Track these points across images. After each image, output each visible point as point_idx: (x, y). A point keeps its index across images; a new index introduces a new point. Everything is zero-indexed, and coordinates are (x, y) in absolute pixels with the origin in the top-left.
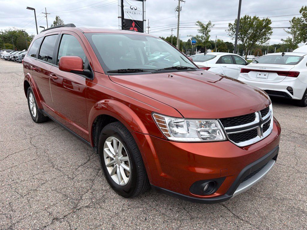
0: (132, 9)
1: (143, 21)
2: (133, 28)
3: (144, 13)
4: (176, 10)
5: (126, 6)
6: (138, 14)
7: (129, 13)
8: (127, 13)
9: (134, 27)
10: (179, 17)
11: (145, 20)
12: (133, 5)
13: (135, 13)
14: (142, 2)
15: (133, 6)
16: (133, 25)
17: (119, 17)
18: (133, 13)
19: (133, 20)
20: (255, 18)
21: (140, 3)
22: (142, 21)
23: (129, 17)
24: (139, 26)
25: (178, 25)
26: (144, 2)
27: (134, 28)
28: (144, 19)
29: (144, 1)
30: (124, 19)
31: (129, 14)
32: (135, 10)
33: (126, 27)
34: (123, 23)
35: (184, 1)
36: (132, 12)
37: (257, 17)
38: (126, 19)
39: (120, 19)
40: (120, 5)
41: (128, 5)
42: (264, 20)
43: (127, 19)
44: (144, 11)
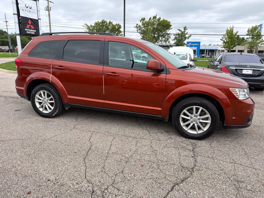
0: (27, 7)
1: (38, 19)
2: (29, 26)
3: (38, 12)
4: (46, 10)
5: (21, 4)
6: (33, 13)
7: (24, 11)
8: (23, 11)
9: (30, 24)
10: (49, 16)
11: (40, 19)
12: (28, 4)
13: (30, 12)
14: (36, 2)
15: (28, 5)
16: (30, 22)
17: (14, 14)
18: (29, 11)
19: (29, 18)
20: (110, 23)
21: (34, 2)
24: (35, 24)
25: (50, 24)
26: (37, 3)
27: (31, 26)
29: (37, 1)
30: (20, 16)
31: (25, 12)
32: (30, 8)
33: (22, 24)
34: (19, 20)
35: (52, 2)
36: (27, 10)
37: (111, 22)
38: (22, 17)
39: (16, 16)
40: (15, 2)
41: (22, 3)
42: (116, 25)
44: (38, 10)
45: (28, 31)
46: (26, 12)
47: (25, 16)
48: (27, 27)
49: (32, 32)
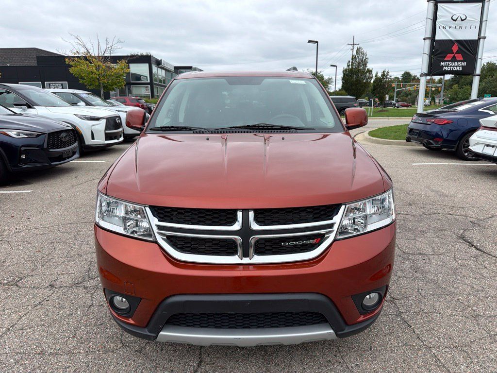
1: (479, 39)
3: (484, 23)
5: (442, 16)
6: (468, 27)
7: (447, 28)
8: (444, 30)
9: (455, 52)
12: (458, 13)
13: (461, 27)
14: (480, 4)
15: (458, 15)
16: (455, 48)
17: (425, 39)
18: (457, 27)
19: (455, 40)
21: (475, 6)
22: (477, 39)
23: (446, 35)
24: (468, 50)
26: (486, 4)
27: (456, 55)
28: (482, 35)
30: (435, 40)
31: (448, 31)
32: (462, 20)
33: (437, 55)
34: (432, 47)
36: (454, 26)
38: (440, 40)
39: (428, 42)
40: (431, 16)
41: (446, 14)
43: (443, 40)
44: (484, 19)
45: (445, 66)
46: (451, 30)
47: (448, 37)
48: (446, 59)
49: (456, 66)
